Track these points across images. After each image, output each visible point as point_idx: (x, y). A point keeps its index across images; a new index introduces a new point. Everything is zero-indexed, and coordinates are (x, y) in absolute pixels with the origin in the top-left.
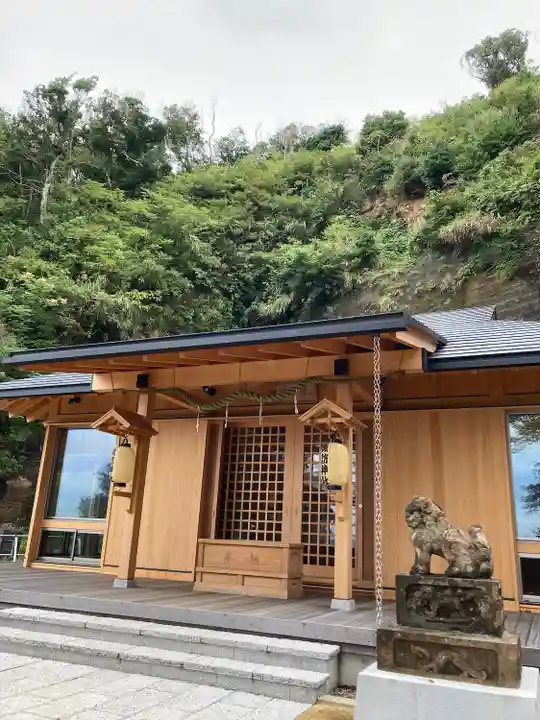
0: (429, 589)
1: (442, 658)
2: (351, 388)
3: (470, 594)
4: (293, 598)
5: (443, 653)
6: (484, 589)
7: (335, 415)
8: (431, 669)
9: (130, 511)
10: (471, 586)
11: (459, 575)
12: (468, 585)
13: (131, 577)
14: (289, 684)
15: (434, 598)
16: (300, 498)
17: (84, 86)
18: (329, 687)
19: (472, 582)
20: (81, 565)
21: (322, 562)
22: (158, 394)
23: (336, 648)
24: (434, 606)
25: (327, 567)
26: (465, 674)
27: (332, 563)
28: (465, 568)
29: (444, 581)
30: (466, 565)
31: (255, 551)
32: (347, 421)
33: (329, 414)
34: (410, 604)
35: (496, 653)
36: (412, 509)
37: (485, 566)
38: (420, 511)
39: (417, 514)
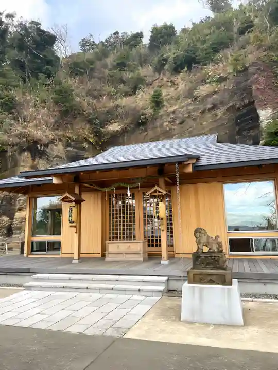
0: (203, 258)
1: (209, 278)
2: (164, 178)
3: (216, 258)
4: (145, 260)
6: (221, 256)
7: (159, 192)
8: (205, 282)
9: (76, 233)
11: (213, 253)
13: (79, 258)
14: (153, 291)
15: (205, 260)
16: (143, 217)
17: (10, 16)
18: (165, 291)
19: (217, 255)
20: (51, 255)
21: (157, 245)
22: (84, 184)
23: (167, 278)
24: (205, 263)
25: (158, 247)
26: (216, 282)
27: (160, 245)
29: (208, 255)
30: (215, 249)
31: (129, 244)
33: (157, 192)
34: (197, 263)
35: (225, 276)
36: (196, 232)
37: (220, 249)
38: (199, 232)
39: (198, 234)
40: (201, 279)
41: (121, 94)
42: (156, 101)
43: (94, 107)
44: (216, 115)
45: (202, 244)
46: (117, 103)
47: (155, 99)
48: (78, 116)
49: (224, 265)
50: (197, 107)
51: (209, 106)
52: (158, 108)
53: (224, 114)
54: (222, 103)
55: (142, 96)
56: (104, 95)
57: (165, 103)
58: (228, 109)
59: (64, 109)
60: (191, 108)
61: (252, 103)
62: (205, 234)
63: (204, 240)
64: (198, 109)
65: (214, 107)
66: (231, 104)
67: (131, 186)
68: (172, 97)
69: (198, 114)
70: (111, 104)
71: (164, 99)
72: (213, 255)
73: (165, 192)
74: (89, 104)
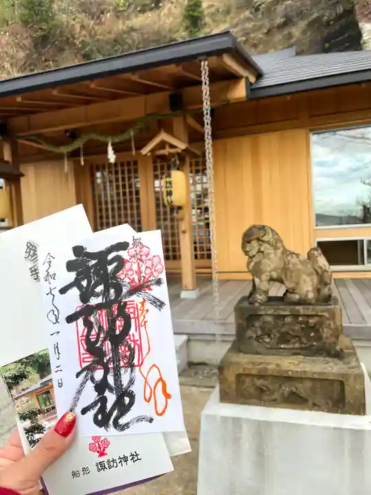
0: (270, 319)
1: (286, 389)
2: (185, 118)
3: (312, 321)
5: (287, 385)
6: (326, 314)
7: (172, 146)
8: (275, 400)
10: (314, 313)
11: (300, 303)
12: (310, 312)
15: (276, 326)
19: (313, 310)
22: (20, 141)
23: (185, 337)
24: (276, 334)
25: (175, 262)
26: (310, 403)
28: (307, 295)
29: (285, 310)
30: (308, 291)
32: (183, 150)
33: (167, 146)
34: (249, 333)
35: (342, 383)
36: (247, 238)
37: (325, 291)
38: (258, 239)
39: (254, 243)
40: (262, 391)
41: (136, 8)
42: (193, 16)
43: (93, 32)
44: (290, 36)
45: (265, 277)
46: (129, 23)
47: (191, 13)
48: (67, 47)
49: (335, 343)
50: (259, 23)
51: (279, 20)
52: (196, 30)
53: (304, 32)
54: (301, 15)
55: (170, 9)
56: (109, 11)
57: (207, 20)
58: (310, 25)
59: (40, 33)
60: (249, 25)
61: (350, 12)
62: (277, 243)
63: (271, 263)
64: (261, 27)
65: (288, 22)
66: (315, 15)
67: (117, 140)
68: (218, 10)
69: (261, 36)
70: (121, 26)
71: (206, 12)
72: (301, 309)
73: (182, 146)
74: (83, 27)
